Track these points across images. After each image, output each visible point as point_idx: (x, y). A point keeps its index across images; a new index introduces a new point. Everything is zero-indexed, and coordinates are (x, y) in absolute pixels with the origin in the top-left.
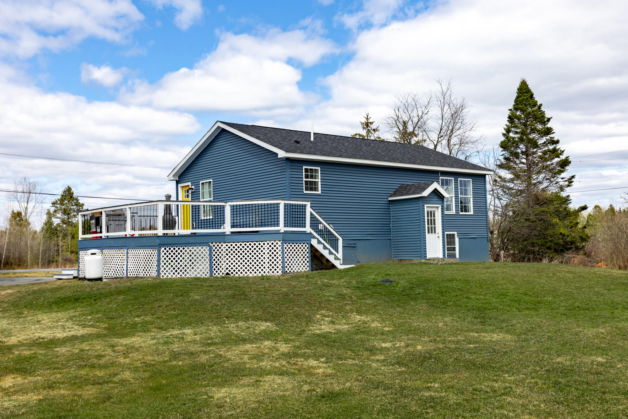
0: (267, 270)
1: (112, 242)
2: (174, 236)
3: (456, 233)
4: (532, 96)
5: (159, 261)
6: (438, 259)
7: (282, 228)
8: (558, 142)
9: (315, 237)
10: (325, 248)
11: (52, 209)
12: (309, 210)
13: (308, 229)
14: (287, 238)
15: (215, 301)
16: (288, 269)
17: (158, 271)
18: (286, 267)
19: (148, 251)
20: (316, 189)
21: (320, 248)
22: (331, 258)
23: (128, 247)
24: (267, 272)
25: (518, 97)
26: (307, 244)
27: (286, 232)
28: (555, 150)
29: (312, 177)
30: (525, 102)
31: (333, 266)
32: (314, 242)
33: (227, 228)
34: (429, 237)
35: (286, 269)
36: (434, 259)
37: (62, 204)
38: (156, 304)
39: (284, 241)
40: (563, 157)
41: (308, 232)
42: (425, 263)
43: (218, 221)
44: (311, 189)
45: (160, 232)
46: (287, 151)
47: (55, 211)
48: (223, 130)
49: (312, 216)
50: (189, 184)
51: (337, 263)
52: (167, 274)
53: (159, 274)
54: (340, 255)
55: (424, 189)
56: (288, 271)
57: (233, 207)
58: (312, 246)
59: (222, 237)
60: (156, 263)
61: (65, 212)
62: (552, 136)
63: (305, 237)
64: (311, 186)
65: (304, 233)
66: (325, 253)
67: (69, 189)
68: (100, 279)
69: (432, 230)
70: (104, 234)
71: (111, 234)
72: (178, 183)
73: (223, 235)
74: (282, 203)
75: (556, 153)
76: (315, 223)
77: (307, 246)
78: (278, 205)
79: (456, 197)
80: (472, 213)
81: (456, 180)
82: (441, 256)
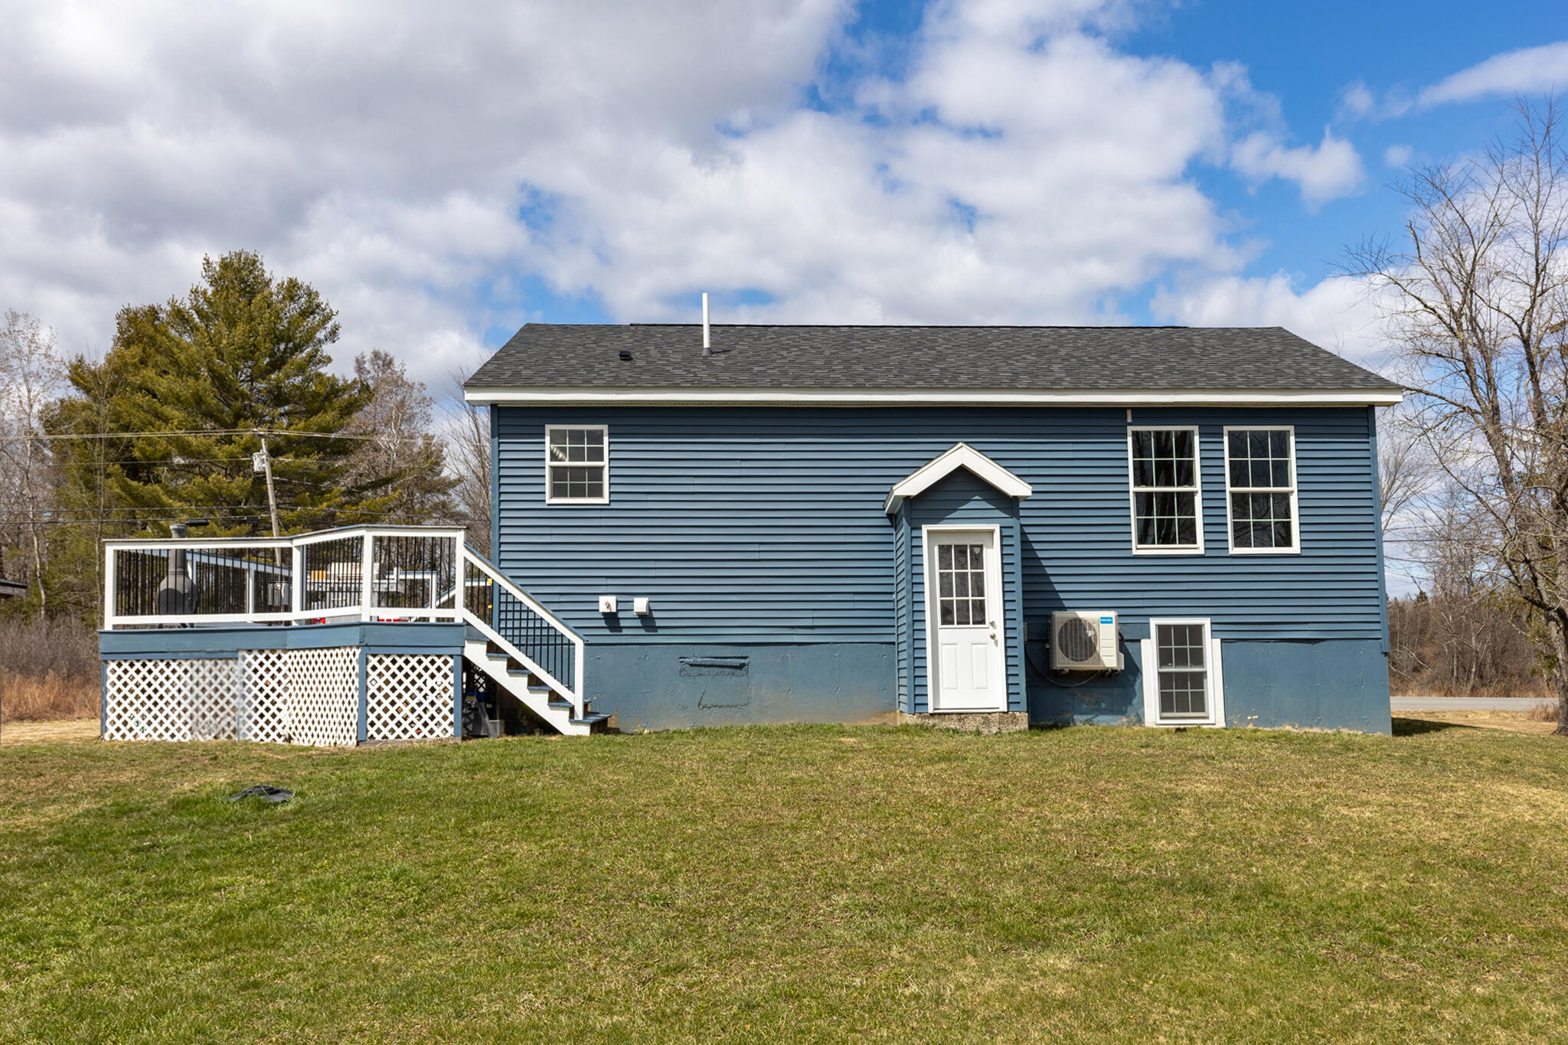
3: (1206, 622)
6: (986, 716)
7: (365, 608)
9: (478, 637)
12: (462, 556)
13: (460, 613)
14: (381, 637)
16: (379, 731)
18: (372, 724)
21: (497, 670)
22: (538, 703)
26: (451, 656)
27: (375, 622)
32: (476, 653)
35: (372, 731)
36: (962, 715)
39: (371, 647)
41: (458, 620)
42: (924, 728)
44: (578, 492)
54: (574, 693)
56: (378, 737)
58: (468, 666)
63: (447, 637)
64: (578, 481)
65: (447, 625)
66: (517, 686)
69: (967, 614)
76: (483, 598)
77: (451, 662)
78: (362, 538)
79: (1213, 494)
80: (1295, 548)
81: (1211, 433)
82: (998, 700)
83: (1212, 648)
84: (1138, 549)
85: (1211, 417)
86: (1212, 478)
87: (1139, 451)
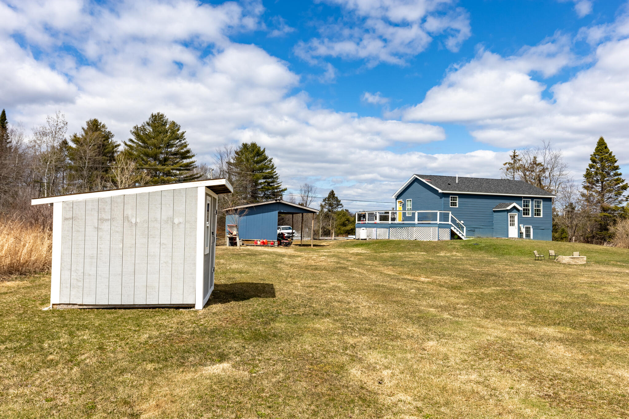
0: (431, 239)
1: (371, 225)
2: (395, 224)
3: (531, 226)
4: (606, 147)
5: (389, 233)
6: (515, 238)
7: (438, 222)
8: (620, 174)
9: (453, 226)
10: (457, 231)
11: (323, 203)
12: (450, 215)
13: (450, 223)
14: (440, 226)
15: (409, 247)
17: (389, 237)
19: (385, 229)
20: (456, 205)
21: (455, 231)
22: (460, 235)
23: (377, 227)
24: (432, 240)
25: (597, 148)
27: (440, 224)
28: (617, 180)
29: (454, 200)
30: (600, 151)
31: (461, 239)
32: (452, 228)
33: (416, 222)
34: (510, 228)
36: (513, 238)
37: (328, 200)
38: (389, 247)
39: (439, 227)
40: (624, 183)
43: (412, 218)
44: (454, 205)
45: (390, 222)
46: (442, 190)
47: (325, 205)
48: (416, 178)
49: (452, 217)
50: (402, 200)
51: (463, 237)
52: (392, 238)
53: (389, 238)
54: (464, 234)
55: (508, 206)
56: (441, 239)
57: (418, 213)
58: (451, 230)
59: (414, 225)
60: (388, 234)
61: (330, 205)
62: (617, 171)
63: (448, 226)
64: (454, 204)
65: (448, 224)
66: (458, 233)
67: (332, 192)
68: (366, 239)
69: (513, 225)
70: (367, 222)
71: (369, 222)
72: (396, 199)
73: (414, 224)
74: (439, 212)
75: (618, 181)
76: (453, 221)
77: (449, 229)
78: (437, 213)
79: (532, 209)
80: (541, 216)
81: (532, 200)
82: (517, 237)
83: (532, 230)
84: (523, 216)
85: (532, 198)
86: (532, 206)
87: (524, 202)
